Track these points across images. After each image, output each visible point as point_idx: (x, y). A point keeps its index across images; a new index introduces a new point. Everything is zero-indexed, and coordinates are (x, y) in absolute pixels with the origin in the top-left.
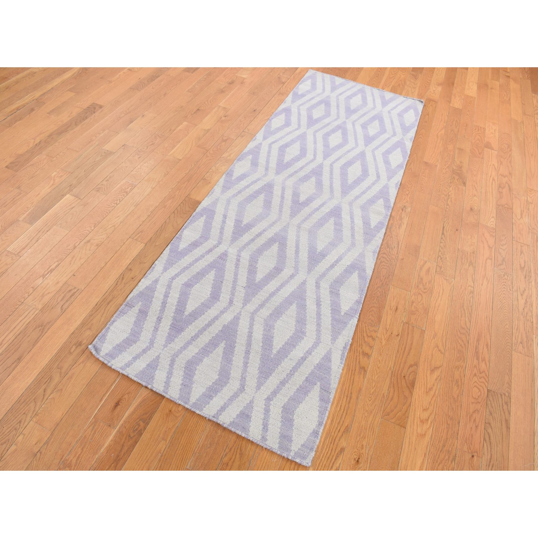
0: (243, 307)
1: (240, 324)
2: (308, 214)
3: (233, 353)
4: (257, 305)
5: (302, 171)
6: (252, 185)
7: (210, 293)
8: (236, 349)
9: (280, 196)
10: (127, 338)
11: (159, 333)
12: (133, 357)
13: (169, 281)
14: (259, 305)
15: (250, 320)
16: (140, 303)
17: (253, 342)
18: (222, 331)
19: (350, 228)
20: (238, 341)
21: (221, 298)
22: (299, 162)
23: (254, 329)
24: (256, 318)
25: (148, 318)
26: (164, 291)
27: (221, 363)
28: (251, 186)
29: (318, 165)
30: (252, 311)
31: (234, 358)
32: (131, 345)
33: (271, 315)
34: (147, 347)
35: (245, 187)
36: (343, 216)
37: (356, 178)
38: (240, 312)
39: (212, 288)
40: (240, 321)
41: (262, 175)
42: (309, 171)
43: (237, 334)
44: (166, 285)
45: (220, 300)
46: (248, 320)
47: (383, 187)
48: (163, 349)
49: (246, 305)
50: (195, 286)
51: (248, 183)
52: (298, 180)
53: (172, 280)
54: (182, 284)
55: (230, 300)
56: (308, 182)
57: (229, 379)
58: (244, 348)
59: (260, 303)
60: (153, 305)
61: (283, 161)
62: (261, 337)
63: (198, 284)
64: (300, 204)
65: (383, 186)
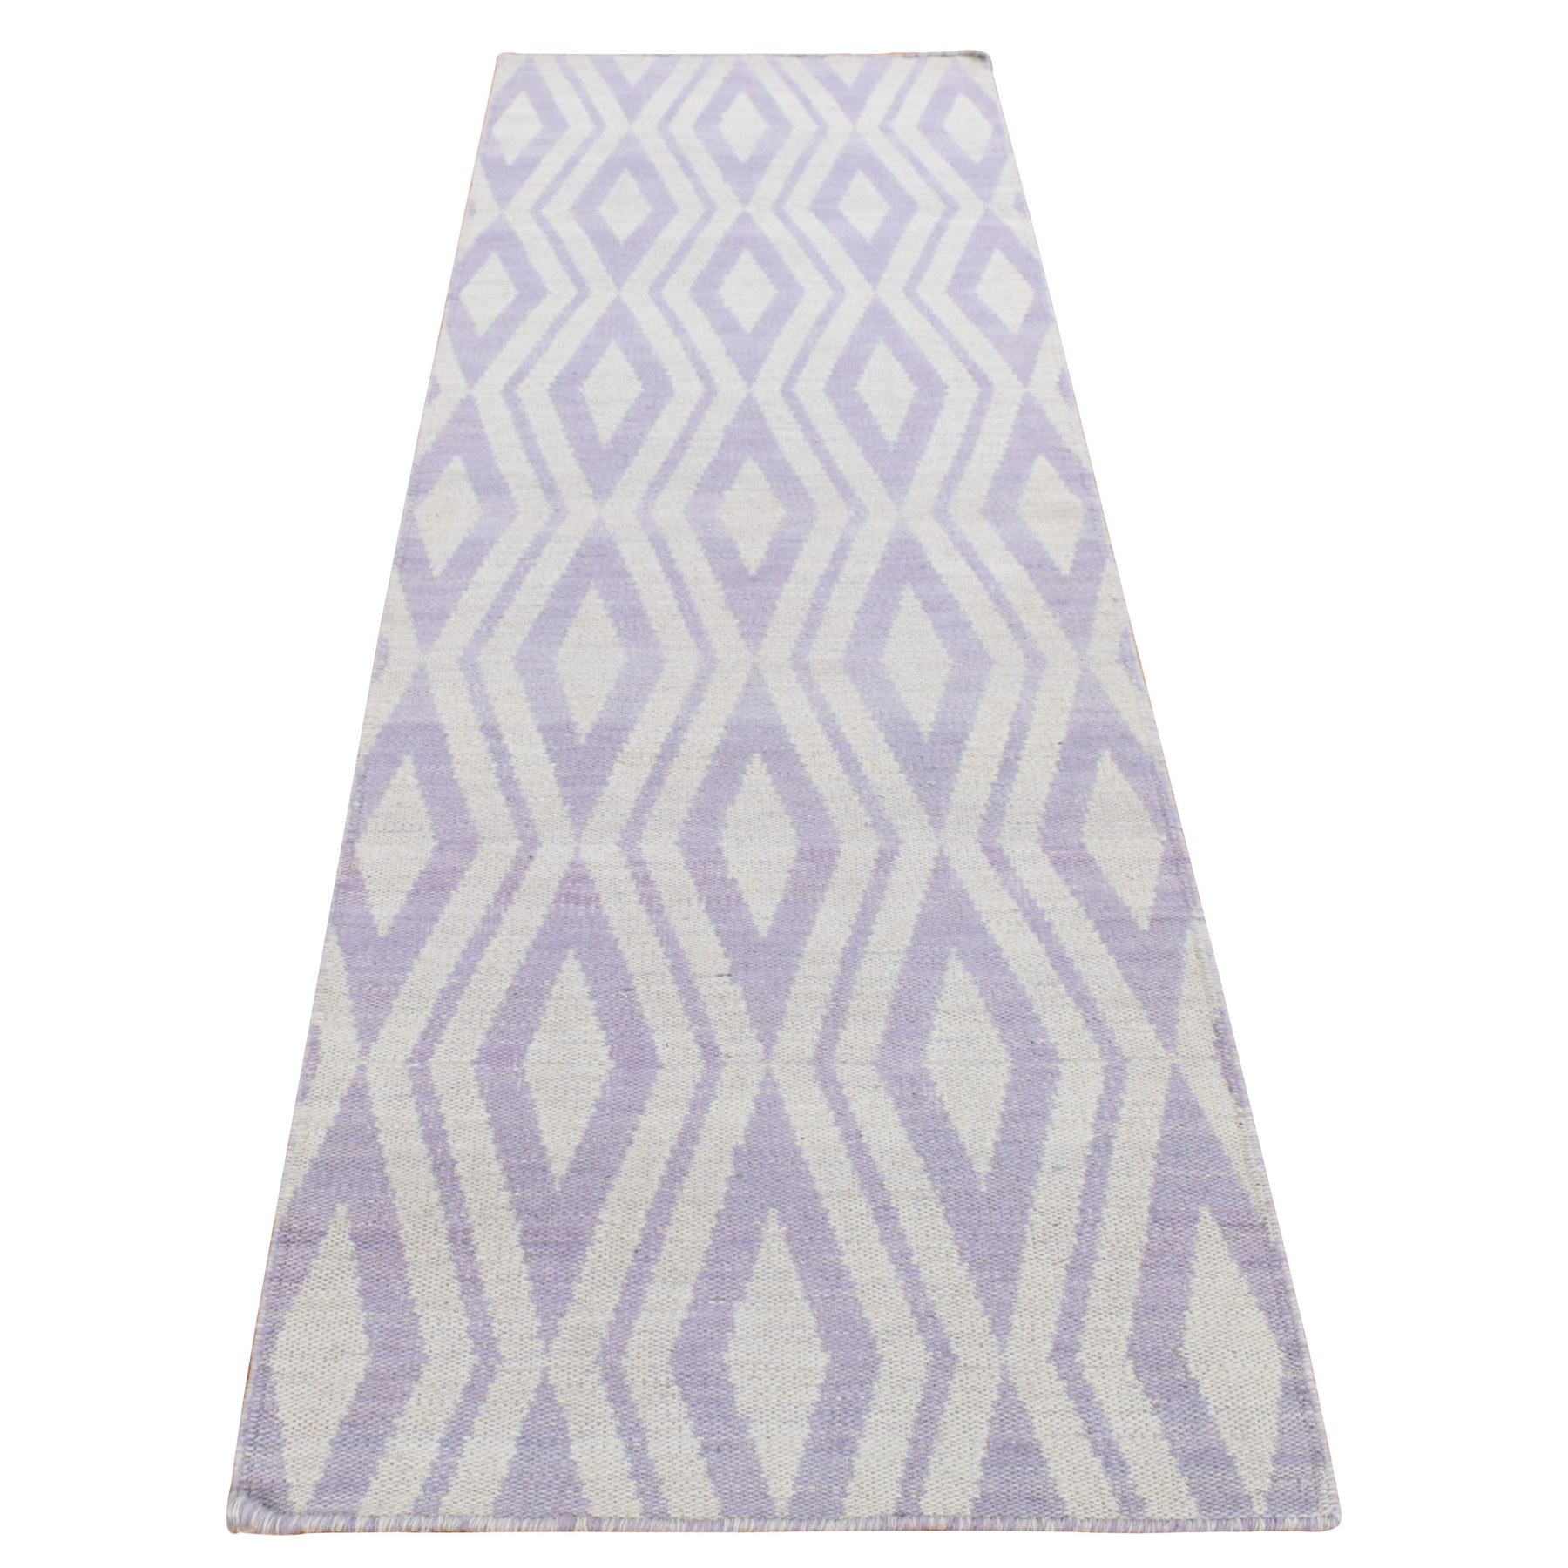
0: (768, 1050)
1: (795, 1121)
2: (810, 606)
3: (829, 1239)
4: (818, 1022)
5: (689, 451)
6: (527, 570)
7: (607, 1050)
8: (834, 1219)
9: (662, 576)
10: (368, 1375)
11: (490, 1292)
12: (441, 1441)
13: (412, 1069)
14: (825, 1019)
15: (824, 1086)
16: (342, 1209)
17: (883, 1166)
18: (739, 1176)
19: (990, 603)
20: (822, 1187)
21: (660, 1051)
22: (659, 421)
23: (859, 1115)
24: (843, 1073)
25: (408, 1255)
26: (415, 1117)
27: (809, 1298)
28: (529, 577)
29: (736, 409)
30: (810, 1052)
31: (847, 1260)
32: (406, 1395)
33: (888, 1036)
34: (476, 1371)
35: (505, 590)
36: (940, 570)
37: (904, 412)
38: (768, 1074)
39: (604, 1028)
40: (788, 1108)
41: (546, 518)
42: (717, 444)
43: (803, 1163)
44: (408, 1090)
45: (664, 1060)
46: (818, 1092)
47: (1020, 413)
48: (546, 1351)
49: (774, 1038)
50: (532, 1046)
51: (510, 570)
52: (696, 493)
53: (422, 1061)
54: (474, 1062)
55: (703, 1046)
56: (736, 485)
57: (871, 1345)
58: (862, 1206)
59: (824, 1011)
60: (400, 1194)
61: (595, 437)
62: (900, 1134)
63: (536, 1036)
64: (754, 579)
65: (1017, 408)
